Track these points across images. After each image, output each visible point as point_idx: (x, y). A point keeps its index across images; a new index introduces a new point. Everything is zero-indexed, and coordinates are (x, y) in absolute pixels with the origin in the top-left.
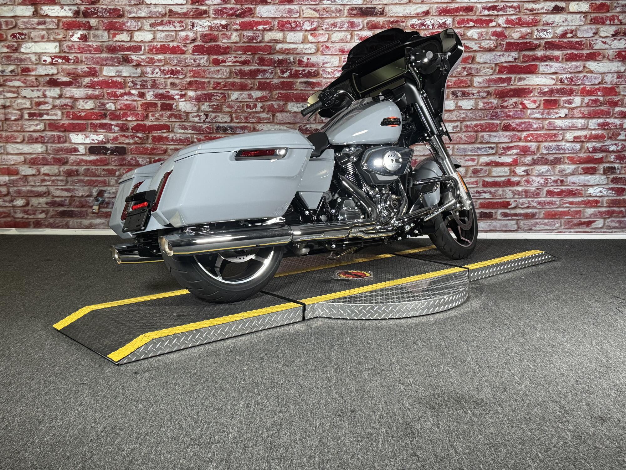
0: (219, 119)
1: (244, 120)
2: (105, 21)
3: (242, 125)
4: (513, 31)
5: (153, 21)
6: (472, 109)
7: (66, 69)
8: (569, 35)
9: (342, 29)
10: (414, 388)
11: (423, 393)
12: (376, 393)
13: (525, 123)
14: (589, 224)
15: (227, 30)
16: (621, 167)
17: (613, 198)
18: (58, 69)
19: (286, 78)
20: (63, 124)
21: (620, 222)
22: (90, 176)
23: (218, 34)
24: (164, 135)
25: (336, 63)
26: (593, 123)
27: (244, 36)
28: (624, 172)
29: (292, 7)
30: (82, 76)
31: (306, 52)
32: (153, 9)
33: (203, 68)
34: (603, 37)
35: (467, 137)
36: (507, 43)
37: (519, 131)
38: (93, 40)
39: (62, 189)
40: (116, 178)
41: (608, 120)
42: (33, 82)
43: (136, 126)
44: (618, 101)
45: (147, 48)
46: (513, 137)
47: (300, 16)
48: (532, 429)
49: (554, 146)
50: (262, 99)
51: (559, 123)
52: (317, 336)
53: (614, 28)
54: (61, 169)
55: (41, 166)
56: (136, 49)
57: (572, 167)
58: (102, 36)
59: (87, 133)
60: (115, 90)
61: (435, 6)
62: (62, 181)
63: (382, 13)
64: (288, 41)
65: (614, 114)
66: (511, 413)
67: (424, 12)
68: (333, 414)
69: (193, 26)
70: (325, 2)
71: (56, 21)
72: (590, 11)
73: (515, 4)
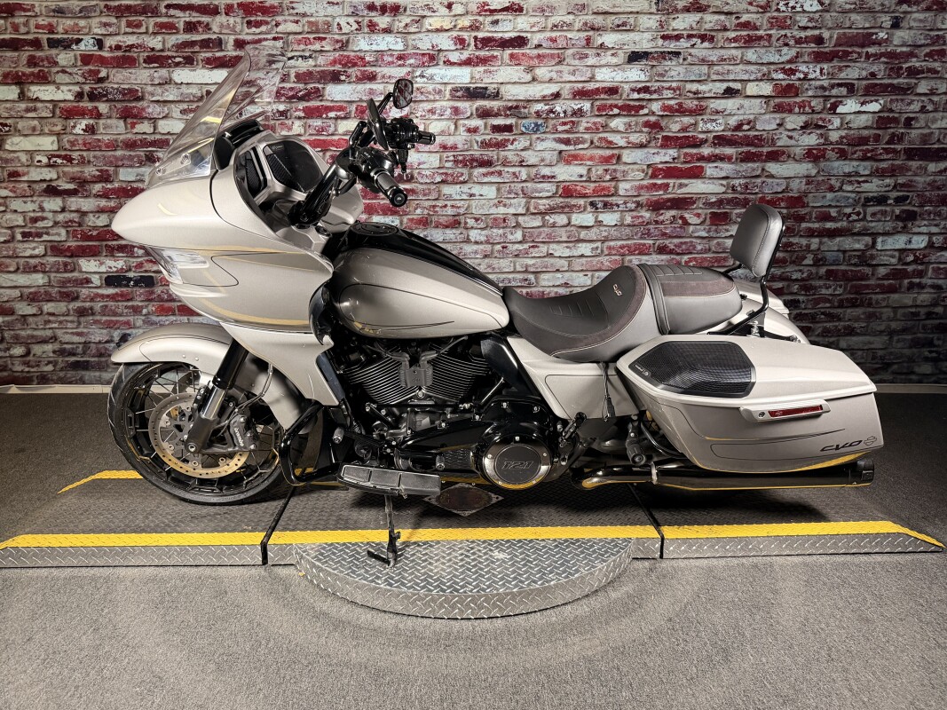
2: (119, 105)
4: (671, 121)
5: (185, 106)
6: (616, 225)
7: (69, 172)
8: (746, 127)
9: (443, 117)
13: (685, 243)
15: (286, 118)
16: (808, 300)
18: (58, 173)
20: (69, 247)
22: (108, 315)
23: (274, 124)
25: (437, 164)
27: (310, 126)
28: (810, 307)
29: (374, 86)
30: (91, 182)
32: (184, 89)
34: (789, 130)
35: (610, 262)
36: (663, 137)
37: (678, 254)
38: (104, 132)
40: (143, 318)
41: (791, 240)
42: (25, 191)
44: (805, 214)
46: (670, 261)
53: (804, 118)
54: (70, 307)
55: (44, 303)
56: (163, 144)
58: (117, 127)
59: (102, 259)
61: (568, 85)
62: (72, 322)
63: (496, 96)
67: (552, 95)
69: (241, 113)
70: (418, 79)
71: (50, 106)
72: (773, 94)
73: (674, 85)
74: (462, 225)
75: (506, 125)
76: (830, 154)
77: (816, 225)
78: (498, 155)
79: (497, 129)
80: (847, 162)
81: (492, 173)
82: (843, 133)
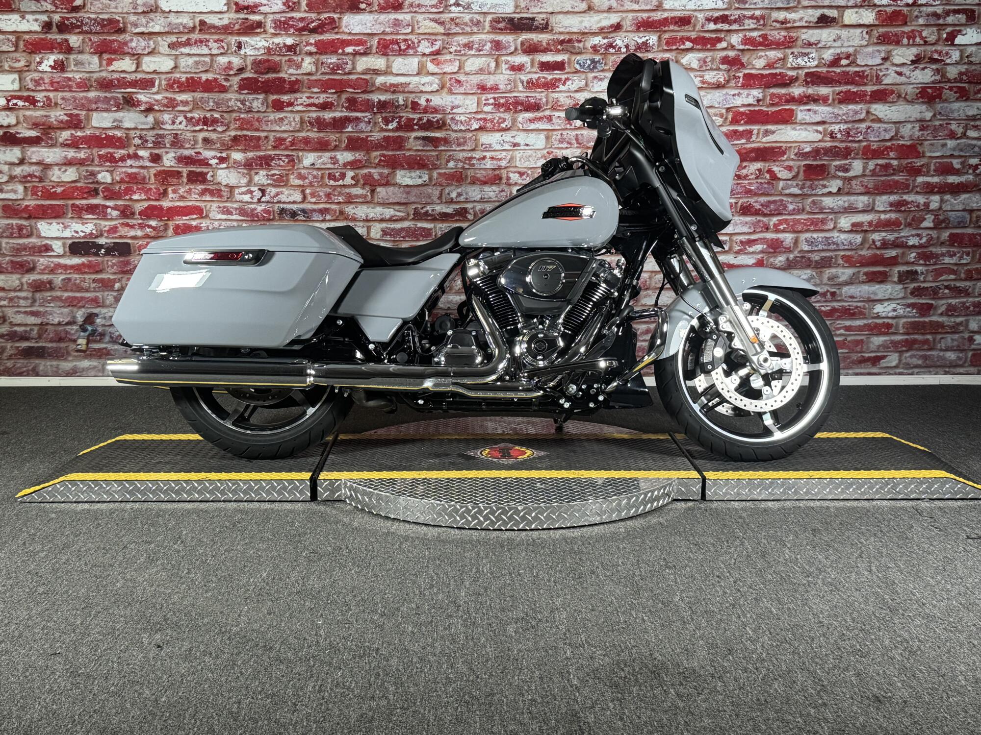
0: (283, 198)
1: (324, 199)
2: (95, 38)
3: (321, 206)
4: (754, 56)
5: (173, 39)
7: (31, 117)
8: (844, 62)
9: (481, 53)
10: (587, 651)
11: (602, 660)
12: (527, 661)
13: (774, 202)
14: (875, 361)
15: (295, 53)
16: (927, 271)
17: (913, 320)
18: (17, 117)
19: (393, 130)
20: (27, 206)
21: (925, 358)
22: (72, 291)
23: (281, 61)
24: (194, 223)
25: (474, 108)
26: (882, 202)
27: (322, 63)
28: (931, 279)
29: (400, 17)
30: (57, 128)
31: (424, 90)
32: (173, 18)
33: (256, 115)
34: (897, 65)
36: (745, 75)
37: (765, 215)
38: (75, 69)
39: (25, 312)
40: (115, 294)
41: (905, 197)
43: (146, 208)
44: (922, 166)
45: (164, 82)
46: (755, 224)
47: (413, 31)
48: (769, 720)
49: (820, 239)
50: (354, 165)
51: (828, 202)
52: (438, 562)
53: (914, 51)
54: (24, 280)
56: (146, 84)
57: (849, 272)
58: (89, 63)
59: (67, 221)
60: (111, 150)
61: (630, 16)
62: (25, 298)
63: (545, 27)
64: (394, 71)
65: (915, 187)
66: (736, 692)
67: (612, 26)
68: (457, 700)
69: (239, 46)
70: (453, 8)
71: (13, 38)
72: (877, 23)
73: (758, 13)
74: (504, 181)
75: (556, 62)
76: (947, 93)
77: (936, 180)
78: (547, 97)
79: (546, 66)
80: (968, 103)
81: (540, 119)
82: (963, 68)
